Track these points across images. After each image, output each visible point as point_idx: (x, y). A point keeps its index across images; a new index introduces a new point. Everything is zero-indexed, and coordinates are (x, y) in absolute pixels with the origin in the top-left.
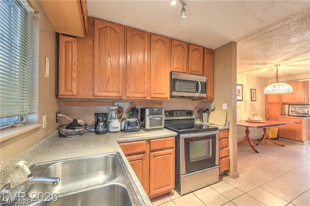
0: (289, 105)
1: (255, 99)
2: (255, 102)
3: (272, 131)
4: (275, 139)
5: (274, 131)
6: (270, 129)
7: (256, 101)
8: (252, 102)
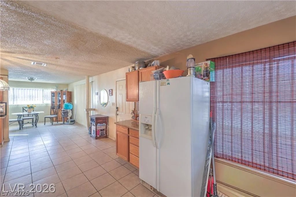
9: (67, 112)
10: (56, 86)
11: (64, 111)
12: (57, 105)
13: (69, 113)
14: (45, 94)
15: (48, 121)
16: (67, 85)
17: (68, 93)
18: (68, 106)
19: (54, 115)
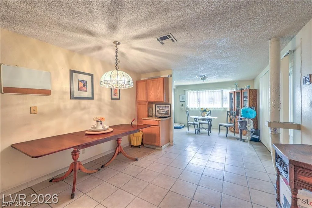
0: (156, 104)
1: (118, 97)
2: (117, 100)
3: (137, 137)
4: (139, 146)
5: (139, 137)
6: (134, 136)
7: (119, 99)
8: (113, 100)
9: (246, 123)
10: (235, 85)
11: (241, 119)
12: (236, 111)
13: (248, 124)
14: (224, 95)
15: (222, 130)
16: (253, 80)
17: (251, 92)
18: (247, 112)
19: (231, 123)
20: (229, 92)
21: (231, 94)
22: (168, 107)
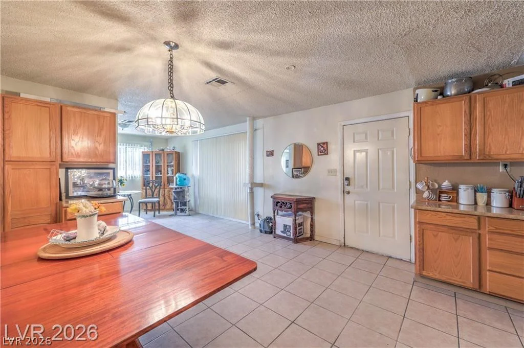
9: (184, 192)
11: (176, 189)
12: (154, 179)
14: (129, 156)
20: (143, 152)
21: (146, 156)
22: (108, 174)
